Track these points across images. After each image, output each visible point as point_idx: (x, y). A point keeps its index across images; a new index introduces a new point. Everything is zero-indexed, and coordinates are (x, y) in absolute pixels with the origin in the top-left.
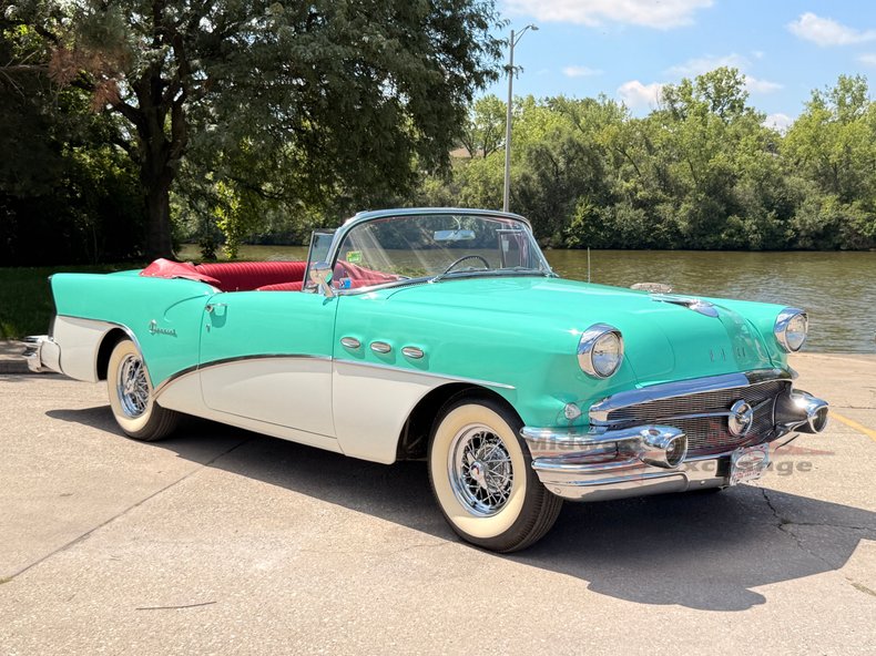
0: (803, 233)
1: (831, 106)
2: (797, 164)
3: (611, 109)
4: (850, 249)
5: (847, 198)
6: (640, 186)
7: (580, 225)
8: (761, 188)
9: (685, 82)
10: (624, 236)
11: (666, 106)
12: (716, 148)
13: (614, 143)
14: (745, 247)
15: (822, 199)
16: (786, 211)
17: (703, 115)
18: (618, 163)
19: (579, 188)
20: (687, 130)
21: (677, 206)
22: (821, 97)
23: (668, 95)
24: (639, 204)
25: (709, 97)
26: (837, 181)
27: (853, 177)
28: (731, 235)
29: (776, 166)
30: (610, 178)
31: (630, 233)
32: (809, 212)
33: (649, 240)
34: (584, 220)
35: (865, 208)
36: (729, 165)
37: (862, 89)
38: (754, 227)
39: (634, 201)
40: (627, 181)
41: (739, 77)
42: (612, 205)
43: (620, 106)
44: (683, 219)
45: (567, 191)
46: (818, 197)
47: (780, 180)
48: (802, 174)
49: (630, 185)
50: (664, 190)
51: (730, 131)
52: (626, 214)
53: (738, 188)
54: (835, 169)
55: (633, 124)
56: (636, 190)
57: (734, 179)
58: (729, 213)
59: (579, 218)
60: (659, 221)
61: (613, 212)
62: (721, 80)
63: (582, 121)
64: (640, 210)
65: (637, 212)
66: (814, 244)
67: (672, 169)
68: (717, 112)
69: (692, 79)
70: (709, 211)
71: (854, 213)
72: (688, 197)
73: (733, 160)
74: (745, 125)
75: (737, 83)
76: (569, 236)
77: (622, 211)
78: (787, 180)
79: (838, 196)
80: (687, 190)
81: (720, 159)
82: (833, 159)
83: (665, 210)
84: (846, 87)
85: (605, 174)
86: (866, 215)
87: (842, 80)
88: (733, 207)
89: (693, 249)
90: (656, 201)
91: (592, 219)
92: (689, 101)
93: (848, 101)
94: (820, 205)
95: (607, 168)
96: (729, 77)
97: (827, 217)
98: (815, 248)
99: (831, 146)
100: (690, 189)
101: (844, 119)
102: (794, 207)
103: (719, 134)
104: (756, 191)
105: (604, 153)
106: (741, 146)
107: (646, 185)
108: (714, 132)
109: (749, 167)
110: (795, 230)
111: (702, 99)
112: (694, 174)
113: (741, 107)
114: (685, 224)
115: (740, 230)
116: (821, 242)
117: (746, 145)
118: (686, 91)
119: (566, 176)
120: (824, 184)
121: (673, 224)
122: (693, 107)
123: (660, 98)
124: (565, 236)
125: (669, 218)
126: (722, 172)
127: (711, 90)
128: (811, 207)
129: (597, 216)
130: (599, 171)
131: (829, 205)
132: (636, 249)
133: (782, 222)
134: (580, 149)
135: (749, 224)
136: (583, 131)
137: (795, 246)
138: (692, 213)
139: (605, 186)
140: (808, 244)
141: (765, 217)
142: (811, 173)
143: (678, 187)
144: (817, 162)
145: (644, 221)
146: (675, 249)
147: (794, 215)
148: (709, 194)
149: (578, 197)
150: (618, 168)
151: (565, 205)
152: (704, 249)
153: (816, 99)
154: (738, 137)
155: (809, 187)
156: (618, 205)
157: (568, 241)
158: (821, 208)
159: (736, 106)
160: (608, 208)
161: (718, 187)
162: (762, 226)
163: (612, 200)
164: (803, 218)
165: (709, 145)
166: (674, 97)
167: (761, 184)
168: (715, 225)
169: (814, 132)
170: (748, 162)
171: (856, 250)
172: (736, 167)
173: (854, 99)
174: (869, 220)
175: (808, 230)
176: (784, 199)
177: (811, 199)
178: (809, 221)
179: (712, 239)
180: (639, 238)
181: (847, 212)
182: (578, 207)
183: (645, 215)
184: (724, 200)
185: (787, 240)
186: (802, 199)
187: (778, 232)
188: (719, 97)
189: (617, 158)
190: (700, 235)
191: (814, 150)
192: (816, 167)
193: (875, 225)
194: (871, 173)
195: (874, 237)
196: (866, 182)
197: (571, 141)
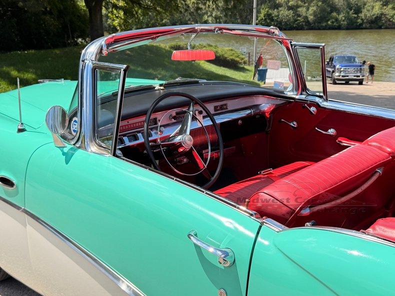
0: (365, 21)
4: (386, 28)
5: (386, 4)
7: (262, 19)
10: (283, 24)
14: (339, 28)
15: (374, 4)
16: (358, 11)
19: (262, 1)
21: (308, 9)
24: (290, 8)
28: (333, 22)
31: (286, 22)
32: (368, 11)
33: (295, 26)
34: (264, 16)
35: (393, 8)
38: (343, 18)
39: (287, 6)
42: (277, 9)
44: (311, 15)
46: (372, 3)
52: (284, 13)
56: (289, 1)
58: (332, 11)
59: (262, 15)
60: (299, 16)
61: (278, 12)
64: (291, 11)
65: (289, 12)
66: (370, 26)
70: (323, 10)
71: (388, 11)
72: (312, 4)
77: (282, 12)
79: (382, 3)
83: (302, 11)
86: (394, 12)
88: (334, 9)
89: (315, 29)
90: (298, 6)
91: (268, 16)
94: (373, 7)
97: (376, 13)
98: (371, 28)
100: (314, 1)
102: (361, 8)
110: (362, 19)
114: (312, 17)
115: (337, 20)
116: (372, 25)
121: (306, 17)
125: (304, 14)
128: (369, 8)
129: (270, 15)
131: (377, 7)
132: (289, 30)
133: (356, 16)
135: (341, 17)
137: (361, 27)
138: (315, 12)
140: (368, 26)
141: (348, 13)
145: (293, 16)
146: (307, 29)
147: (361, 12)
148: (323, 3)
149: (261, 5)
152: (320, 29)
156: (280, 9)
158: (374, 9)
162: (347, 18)
163: (277, 6)
164: (366, 14)
168: (325, 18)
171: (389, 28)
175: (367, 19)
176: (357, 4)
177: (369, 4)
178: (369, 15)
179: (324, 24)
180: (290, 24)
181: (386, 11)
182: (262, 10)
183: (293, 13)
184: (329, 5)
185: (358, 24)
186: (365, 4)
187: (354, 20)
190: (318, 23)
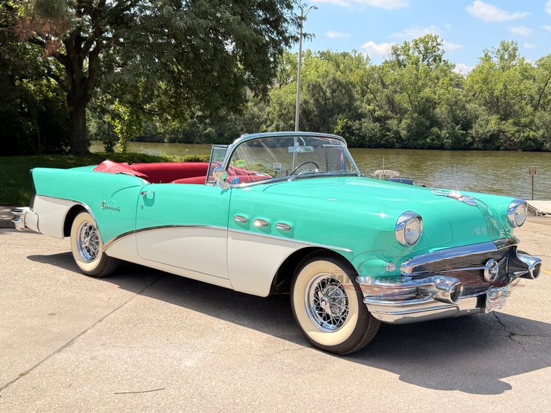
0: (477, 139)
1: (495, 60)
2: (474, 96)
3: (359, 59)
4: (506, 149)
5: (504, 118)
6: (377, 108)
7: (339, 132)
8: (452, 111)
9: (405, 43)
10: (367, 139)
11: (393, 58)
12: (424, 85)
13: (361, 81)
14: (441, 147)
16: (467, 125)
17: (416, 64)
18: (363, 93)
19: (339, 109)
20: (407, 74)
21: (400, 121)
22: (489, 54)
23: (395, 51)
24: (377, 120)
25: (420, 53)
26: (498, 107)
27: (508, 104)
28: (433, 140)
29: (461, 97)
30: (358, 103)
31: (370, 137)
32: (481, 126)
33: (382, 142)
34: (342, 129)
35: (515, 124)
36: (433, 96)
37: (515, 49)
38: (447, 135)
39: (373, 117)
40: (369, 105)
41: (439, 40)
42: (360, 120)
43: (365, 58)
44: (403, 129)
45: (331, 111)
46: (486, 117)
47: (464, 106)
48: (477, 102)
49: (371, 107)
50: (392, 111)
51: (433, 74)
52: (368, 126)
53: (437, 110)
54: (497, 99)
55: (373, 69)
56: (374, 110)
57: (434, 105)
58: (432, 126)
59: (339, 127)
60: (389, 130)
61: (360, 124)
62: (428, 43)
63: (342, 66)
64: (377, 123)
65: (375, 124)
66: (484, 146)
67: (397, 97)
68: (425, 63)
69: (410, 41)
70: (420, 124)
71: (509, 127)
72: (406, 116)
73: (435, 93)
74: (442, 71)
75: (438, 44)
77: (366, 124)
78: (468, 106)
79: (499, 116)
80: (406, 111)
81: (427, 92)
82: (497, 93)
83: (392, 123)
84: (505, 48)
85: (355, 100)
86: (516, 129)
87: (503, 43)
88: (435, 122)
89: (410, 148)
90: (387, 118)
91: (347, 128)
92: (408, 55)
93: (506, 57)
94: (488, 122)
95: (356, 96)
96: (433, 41)
97: (492, 129)
98: (485, 149)
99: (495, 85)
100: (408, 111)
101: (503, 68)
102: (472, 122)
103: (427, 76)
104: (448, 112)
105: (355, 87)
106: (440, 84)
107: (381, 108)
108: (423, 75)
109: (445, 97)
110: (472, 137)
111: (416, 54)
112: (411, 101)
113: (440, 59)
114: (405, 132)
115: (438, 137)
116: (487, 145)
117: (443, 83)
118: (406, 49)
119: (331, 101)
120: (490, 109)
121: (398, 132)
122: (410, 59)
123: (390, 53)
125: (395, 128)
126: (428, 100)
127: (422, 49)
128: (482, 123)
129: (350, 127)
130: (352, 98)
131: (493, 122)
132: (374, 148)
133: (464, 132)
134: (340, 84)
135: (444, 133)
136: (342, 73)
137: (472, 147)
138: (409, 126)
139: (355, 108)
140: (480, 146)
141: (454, 129)
142: (482, 101)
143: (400, 109)
144: (486, 95)
145: (380, 130)
146: (398, 148)
147: (472, 128)
148: (419, 115)
149: (338, 114)
150: (363, 96)
151: (330, 119)
152: (416, 148)
153: (486, 55)
154: (438, 79)
155: (481, 110)
156: (363, 120)
158: (489, 124)
159: (437, 59)
160: (357, 121)
161: (425, 109)
162: (452, 135)
163: (359, 116)
164: (478, 130)
165: (420, 83)
166: (399, 52)
167: (451, 108)
168: (423, 134)
169: (485, 76)
170: (444, 94)
171: (509, 150)
172: (437, 97)
173: (510, 55)
174: (518, 131)
175: (480, 137)
176: (466, 118)
177: (483, 118)
178: (481, 132)
179: (421, 142)
180: (376, 141)
181: (504, 126)
182: (338, 121)
183: (380, 126)
184: (429, 118)
185: (467, 143)
186: (477, 118)
187: (462, 138)
188: (427, 53)
189: (363, 90)
190: (414, 140)
191: (484, 88)
192: (485, 98)
193: (522, 135)
194: (519, 102)
195: (521, 142)
196: (517, 107)
197: (334, 79)
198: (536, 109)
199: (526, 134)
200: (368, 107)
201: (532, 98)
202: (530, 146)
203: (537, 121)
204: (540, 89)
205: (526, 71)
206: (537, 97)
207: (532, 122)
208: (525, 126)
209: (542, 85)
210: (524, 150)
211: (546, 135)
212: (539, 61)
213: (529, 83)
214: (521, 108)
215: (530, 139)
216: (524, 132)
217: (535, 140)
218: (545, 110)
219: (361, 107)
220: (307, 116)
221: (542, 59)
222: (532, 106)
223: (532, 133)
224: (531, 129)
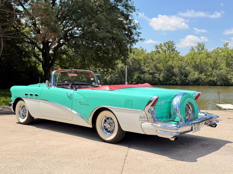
0: (190, 81)
1: (196, 50)
2: (188, 64)
3: (142, 50)
4: (202, 85)
5: (201, 73)
6: (150, 69)
7: (136, 79)
8: (180, 70)
9: (160, 44)
11: (155, 50)
12: (169, 60)
13: (144, 58)
14: (177, 84)
15: (195, 73)
16: (186, 76)
17: (165, 52)
18: (145, 64)
19: (136, 70)
20: (162, 55)
21: (160, 74)
22: (194, 48)
23: (157, 47)
24: (150, 74)
26: (198, 68)
27: (202, 68)
28: (173, 82)
29: (183, 65)
30: (143, 67)
31: (148, 81)
33: (153, 83)
34: (137, 78)
35: (205, 75)
36: (172, 64)
37: (204, 46)
38: (179, 80)
41: (174, 43)
42: (144, 74)
43: (145, 50)
44: (161, 77)
45: (132, 70)
46: (194, 72)
47: (184, 68)
48: (190, 67)
49: (148, 69)
50: (156, 70)
51: (172, 56)
52: (147, 76)
53: (174, 70)
54: (198, 66)
55: (148, 54)
56: (149, 70)
57: (173, 68)
58: (172, 76)
59: (136, 77)
60: (155, 78)
62: (169, 44)
63: (136, 53)
65: (150, 76)
66: (193, 84)
67: (158, 65)
68: (169, 51)
69: (162, 44)
70: (168, 75)
71: (203, 76)
72: (162, 72)
74: (175, 55)
76: (133, 82)
78: (186, 68)
79: (199, 72)
80: (162, 70)
81: (170, 63)
82: (197, 63)
83: (157, 75)
84: (199, 45)
85: (142, 66)
86: (205, 77)
87: (199, 44)
88: (174, 75)
89: (164, 85)
90: (154, 73)
91: (139, 77)
92: (162, 49)
93: (200, 49)
94: (194, 74)
95: (142, 65)
96: (171, 43)
97: (196, 77)
98: (194, 85)
99: (197, 60)
101: (199, 54)
102: (188, 75)
103: (170, 57)
104: (179, 71)
105: (141, 61)
106: (175, 60)
107: (152, 69)
108: (168, 56)
109: (177, 65)
110: (189, 80)
111: (165, 48)
112: (164, 67)
113: (174, 50)
115: (175, 80)
117: (176, 59)
118: (161, 46)
119: (132, 67)
120: (195, 69)
121: (159, 79)
122: (163, 50)
123: (155, 48)
124: (132, 82)
125: (158, 77)
126: (170, 66)
127: (167, 46)
128: (192, 75)
129: (140, 77)
130: (140, 66)
133: (185, 78)
134: (135, 60)
135: (177, 79)
136: (136, 56)
137: (189, 84)
138: (163, 76)
139: (142, 69)
140: (192, 84)
141: (181, 77)
142: (192, 66)
143: (159, 70)
144: (193, 64)
145: (152, 78)
146: (160, 85)
147: (188, 77)
148: (167, 72)
149: (135, 72)
150: (145, 65)
151: (132, 74)
152: (166, 85)
153: (192, 48)
154: (174, 58)
155: (192, 70)
156: (145, 74)
157: (133, 83)
158: (195, 75)
159: (173, 50)
160: (143, 75)
161: (170, 69)
162: (181, 79)
163: (144, 73)
165: (167, 59)
166: (158, 48)
168: (169, 79)
169: (193, 55)
170: (176, 64)
171: (203, 85)
172: (174, 65)
173: (202, 48)
174: (206, 78)
175: (192, 80)
176: (186, 73)
177: (192, 73)
178: (192, 78)
179: (169, 82)
180: (150, 82)
181: (201, 76)
182: (135, 74)
183: (152, 76)
184: (171, 73)
185: (187, 83)
186: (190, 73)
187: (184, 81)
188: (169, 48)
189: (144, 62)
190: (165, 82)
191: (192, 61)
192: (193, 65)
193: (208, 79)
194: (206, 66)
195: (208, 82)
196: (205, 69)
197: (133, 58)
198: (213, 69)
199: (210, 79)
200: (147, 69)
201: (211, 65)
202: (212, 83)
203: (213, 73)
204: (214, 61)
205: (208, 55)
206: (213, 65)
207: (212, 74)
208: (209, 76)
209: (215, 60)
210: (209, 85)
211: (218, 79)
212: (213, 50)
213: (209, 59)
214: (207, 68)
215: (211, 81)
216: (209, 78)
217: (213, 81)
218: (217, 69)
219: (144, 69)
220: (123, 73)
221: (215, 50)
222: (212, 68)
223: (212, 78)
224: (212, 77)
